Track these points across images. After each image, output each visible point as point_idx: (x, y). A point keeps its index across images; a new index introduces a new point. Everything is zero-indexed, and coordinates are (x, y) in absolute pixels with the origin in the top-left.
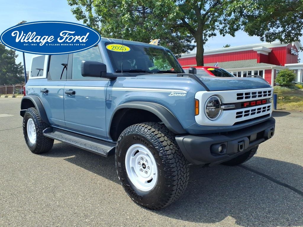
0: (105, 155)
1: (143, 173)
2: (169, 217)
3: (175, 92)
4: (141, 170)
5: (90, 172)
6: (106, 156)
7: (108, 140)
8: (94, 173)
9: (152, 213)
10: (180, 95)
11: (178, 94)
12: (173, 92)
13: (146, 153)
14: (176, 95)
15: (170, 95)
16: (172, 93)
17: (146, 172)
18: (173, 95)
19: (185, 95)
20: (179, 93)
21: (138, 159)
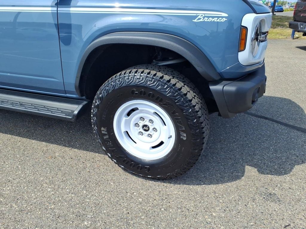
0: (71, 119)
1: (145, 137)
2: (188, 184)
3: (206, 15)
4: (141, 133)
5: (33, 141)
6: (73, 120)
7: (67, 95)
8: (40, 140)
9: (165, 184)
10: (215, 20)
11: (211, 19)
12: (201, 15)
13: (153, 111)
14: (208, 20)
15: (195, 21)
16: (199, 17)
17: (150, 136)
18: (201, 20)
19: (225, 19)
20: (213, 17)
21: (136, 120)
